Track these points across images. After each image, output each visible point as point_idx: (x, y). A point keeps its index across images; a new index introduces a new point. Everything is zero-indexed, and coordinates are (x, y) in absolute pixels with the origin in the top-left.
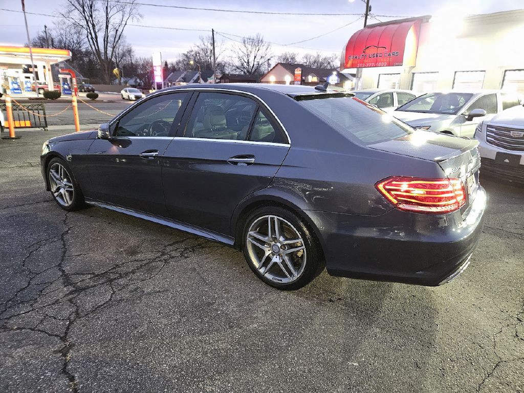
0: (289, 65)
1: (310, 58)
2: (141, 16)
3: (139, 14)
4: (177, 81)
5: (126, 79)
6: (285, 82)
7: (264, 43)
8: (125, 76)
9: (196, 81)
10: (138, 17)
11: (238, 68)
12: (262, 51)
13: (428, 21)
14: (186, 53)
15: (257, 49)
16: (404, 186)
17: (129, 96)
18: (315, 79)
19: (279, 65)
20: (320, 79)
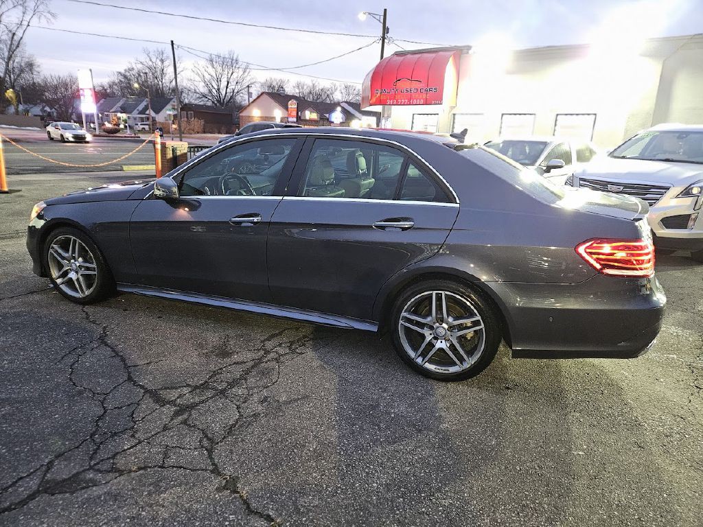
0: (278, 96)
1: (303, 88)
2: (53, 15)
3: (49, 12)
4: (111, 111)
5: (26, 106)
6: (274, 118)
7: (240, 63)
8: (25, 102)
9: (142, 112)
10: (49, 16)
11: (204, 96)
12: (238, 74)
13: (468, 53)
14: (123, 71)
15: (230, 73)
16: (607, 248)
17: (62, 136)
18: (314, 116)
19: (265, 96)
20: (321, 115)
